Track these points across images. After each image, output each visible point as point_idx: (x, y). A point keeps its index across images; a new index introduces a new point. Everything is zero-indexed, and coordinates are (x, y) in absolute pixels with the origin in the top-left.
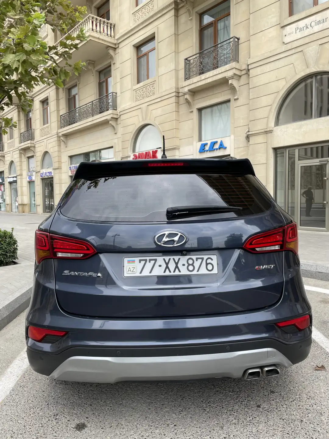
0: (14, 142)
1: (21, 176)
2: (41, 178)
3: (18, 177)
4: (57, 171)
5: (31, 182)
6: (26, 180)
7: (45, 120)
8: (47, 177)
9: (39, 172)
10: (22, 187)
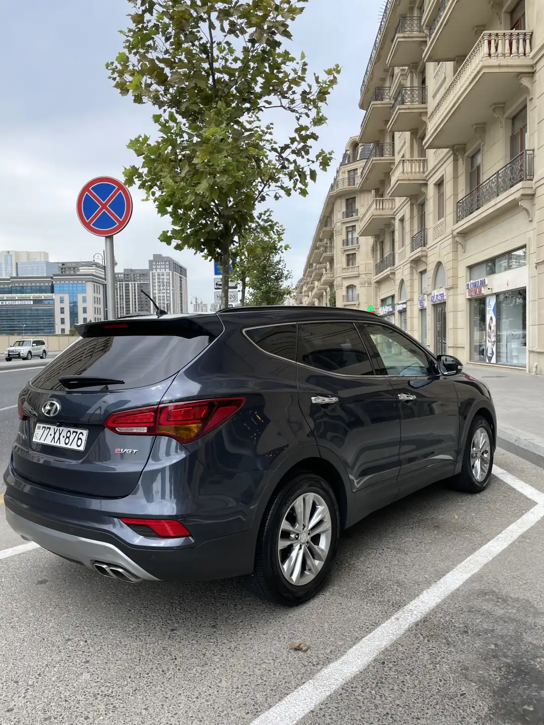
0: (404, 250)
1: (412, 302)
2: (432, 303)
3: (409, 303)
4: (451, 292)
5: (423, 310)
6: (417, 307)
7: (441, 214)
8: (439, 302)
9: (430, 294)
10: (412, 318)
